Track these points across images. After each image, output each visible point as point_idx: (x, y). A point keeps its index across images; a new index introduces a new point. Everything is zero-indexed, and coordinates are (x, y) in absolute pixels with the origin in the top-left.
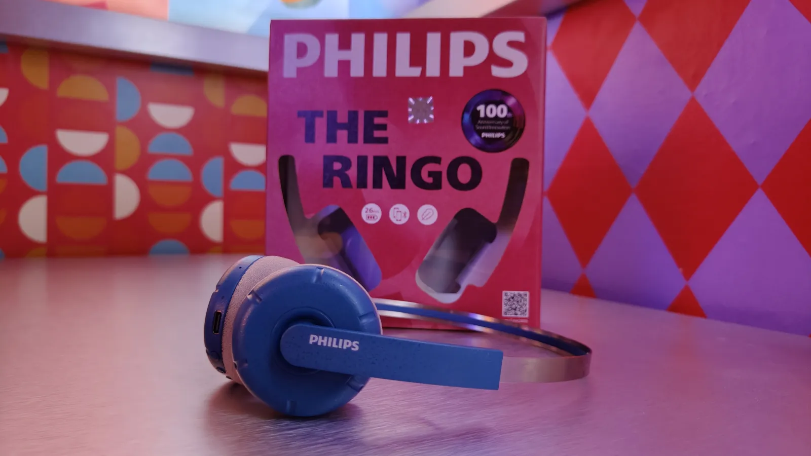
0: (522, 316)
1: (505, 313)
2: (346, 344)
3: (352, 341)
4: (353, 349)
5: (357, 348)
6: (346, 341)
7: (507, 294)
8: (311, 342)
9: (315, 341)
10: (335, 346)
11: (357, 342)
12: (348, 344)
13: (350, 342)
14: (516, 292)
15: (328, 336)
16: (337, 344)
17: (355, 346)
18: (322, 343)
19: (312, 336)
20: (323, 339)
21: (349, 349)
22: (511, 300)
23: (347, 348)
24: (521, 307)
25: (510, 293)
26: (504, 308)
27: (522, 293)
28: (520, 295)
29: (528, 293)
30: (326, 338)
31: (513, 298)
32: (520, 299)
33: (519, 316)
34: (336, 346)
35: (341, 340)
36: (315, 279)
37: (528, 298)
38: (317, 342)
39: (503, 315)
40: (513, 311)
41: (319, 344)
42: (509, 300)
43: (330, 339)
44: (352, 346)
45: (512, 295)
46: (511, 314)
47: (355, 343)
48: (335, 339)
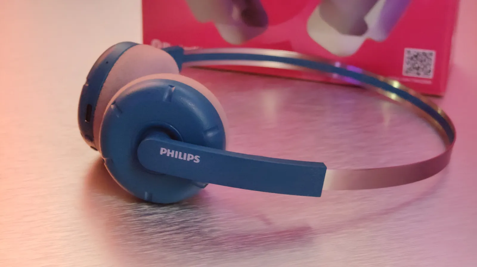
0: (426, 77)
1: (407, 72)
2: (189, 157)
3: (194, 156)
4: (195, 161)
5: (198, 161)
6: (189, 155)
7: (409, 52)
8: (162, 153)
9: (164, 153)
10: (180, 158)
11: (199, 157)
12: (191, 157)
13: (192, 156)
14: (421, 51)
15: (175, 150)
16: (182, 156)
17: (197, 159)
18: (170, 155)
19: (162, 149)
20: (171, 151)
21: (192, 161)
22: (415, 59)
23: (191, 161)
24: (425, 66)
25: (414, 51)
26: (406, 66)
27: (427, 51)
28: (425, 54)
29: (434, 52)
30: (173, 151)
31: (416, 56)
32: (424, 57)
33: (421, 76)
34: (182, 158)
35: (185, 154)
36: (166, 96)
37: (433, 58)
38: (167, 153)
39: (404, 74)
40: (416, 71)
41: (168, 155)
42: (412, 59)
43: (177, 152)
44: (194, 159)
45: (415, 54)
46: (413, 74)
47: (196, 157)
48: (180, 153)
